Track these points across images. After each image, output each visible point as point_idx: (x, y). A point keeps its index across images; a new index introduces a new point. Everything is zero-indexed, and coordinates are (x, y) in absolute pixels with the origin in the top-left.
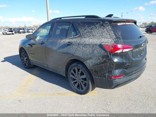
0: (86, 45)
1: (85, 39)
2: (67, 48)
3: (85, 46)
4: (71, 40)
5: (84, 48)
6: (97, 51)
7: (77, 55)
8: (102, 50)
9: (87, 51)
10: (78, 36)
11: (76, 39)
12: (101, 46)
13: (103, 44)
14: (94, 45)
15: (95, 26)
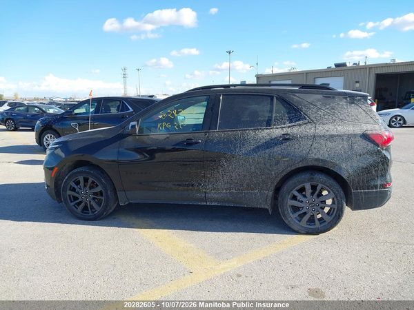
0: (332, 136)
1: (326, 127)
2: (284, 146)
3: (331, 139)
4: (289, 131)
5: (329, 143)
6: (359, 146)
7: (316, 157)
8: (368, 143)
9: (338, 147)
10: (306, 121)
11: (303, 127)
12: (365, 136)
13: (369, 132)
14: (350, 136)
15: (338, 104)
